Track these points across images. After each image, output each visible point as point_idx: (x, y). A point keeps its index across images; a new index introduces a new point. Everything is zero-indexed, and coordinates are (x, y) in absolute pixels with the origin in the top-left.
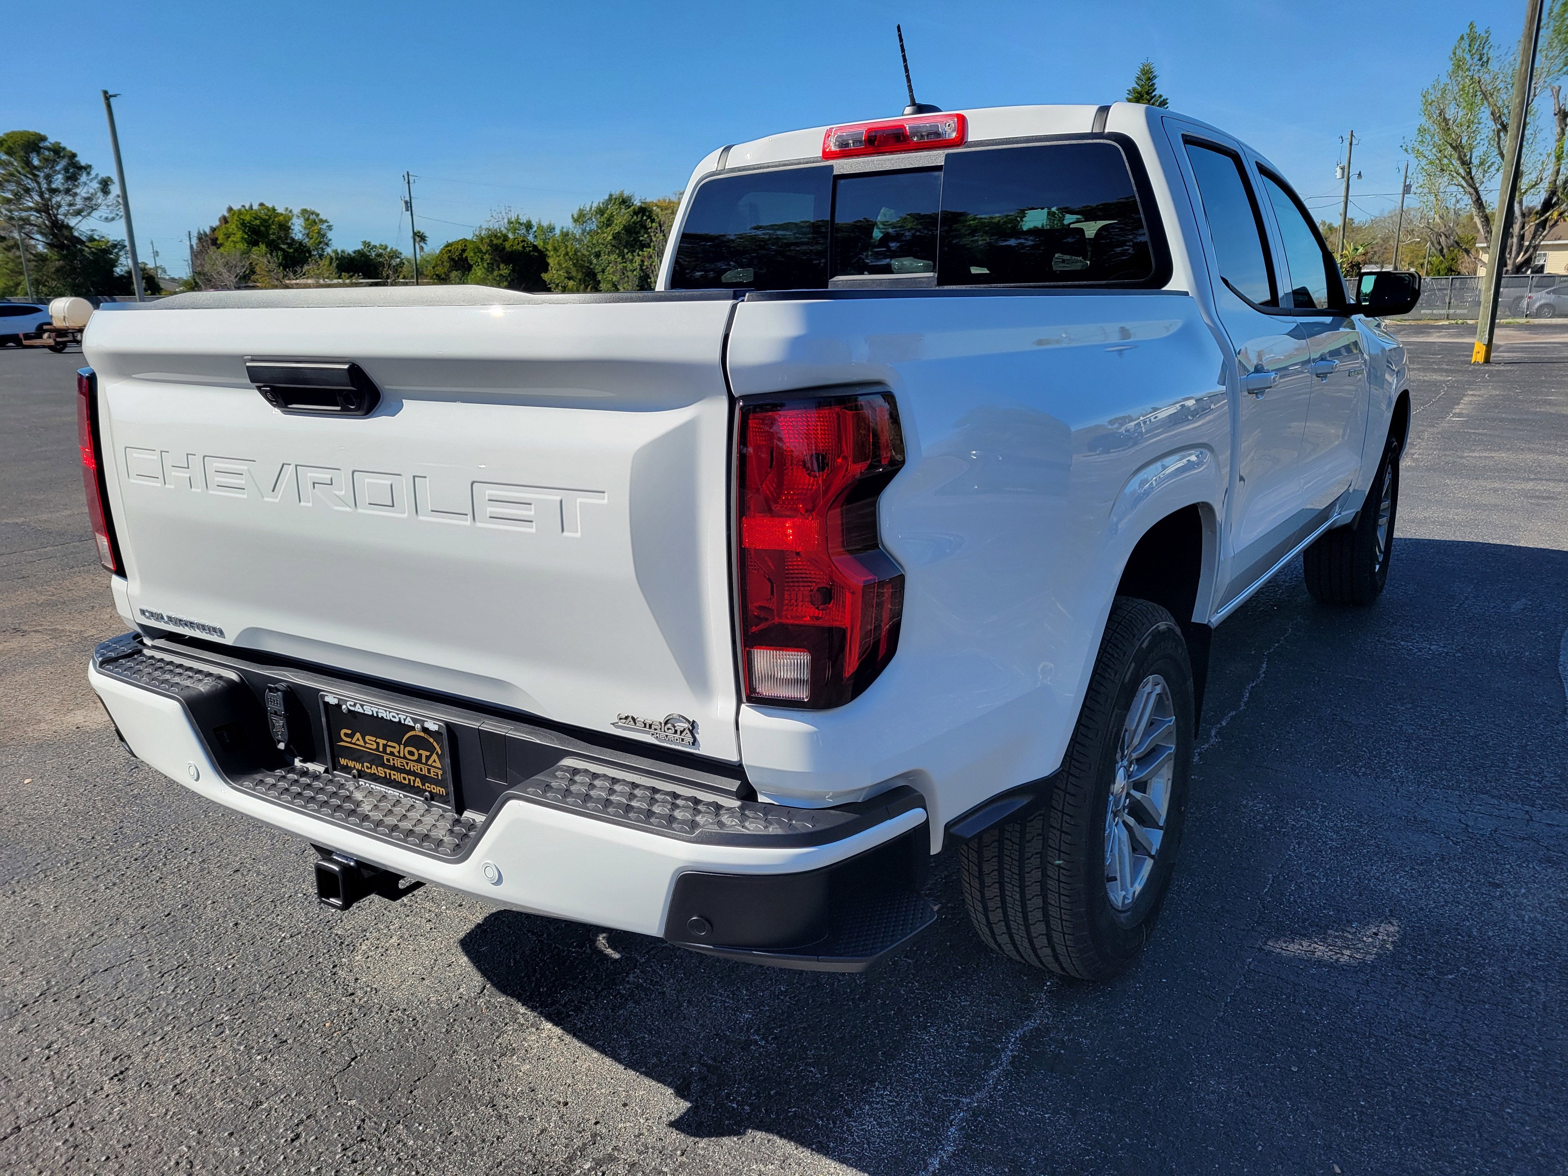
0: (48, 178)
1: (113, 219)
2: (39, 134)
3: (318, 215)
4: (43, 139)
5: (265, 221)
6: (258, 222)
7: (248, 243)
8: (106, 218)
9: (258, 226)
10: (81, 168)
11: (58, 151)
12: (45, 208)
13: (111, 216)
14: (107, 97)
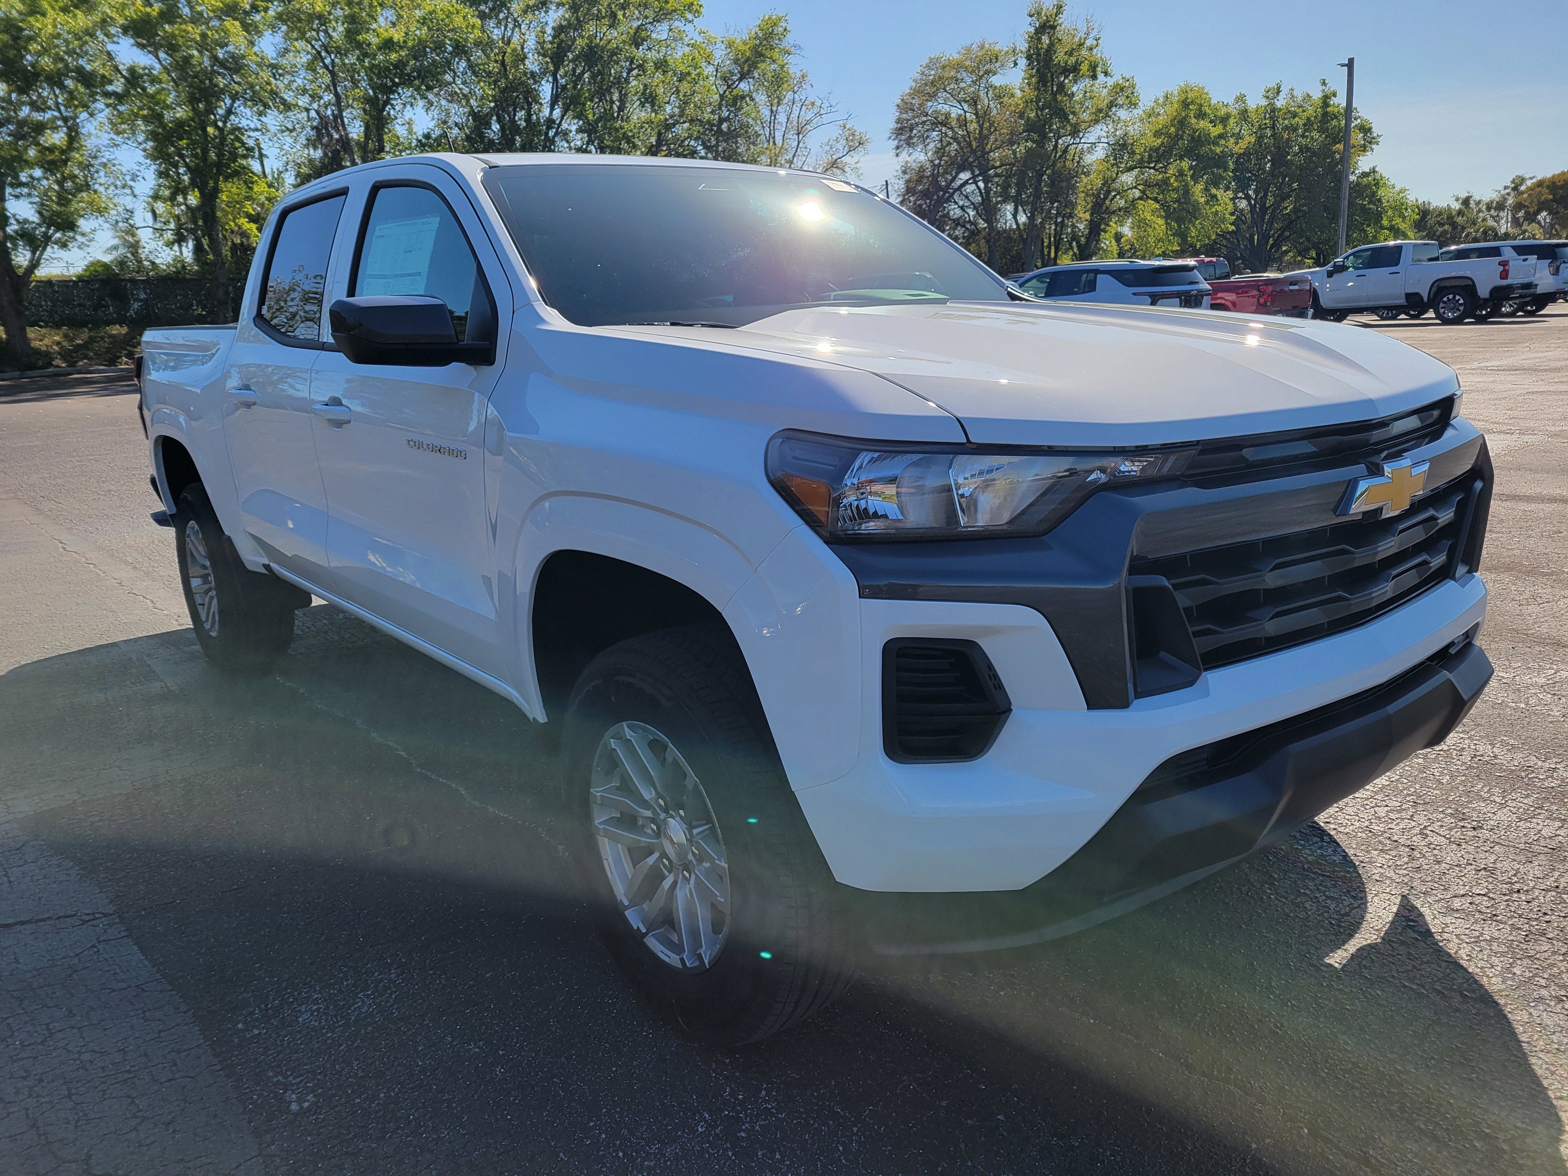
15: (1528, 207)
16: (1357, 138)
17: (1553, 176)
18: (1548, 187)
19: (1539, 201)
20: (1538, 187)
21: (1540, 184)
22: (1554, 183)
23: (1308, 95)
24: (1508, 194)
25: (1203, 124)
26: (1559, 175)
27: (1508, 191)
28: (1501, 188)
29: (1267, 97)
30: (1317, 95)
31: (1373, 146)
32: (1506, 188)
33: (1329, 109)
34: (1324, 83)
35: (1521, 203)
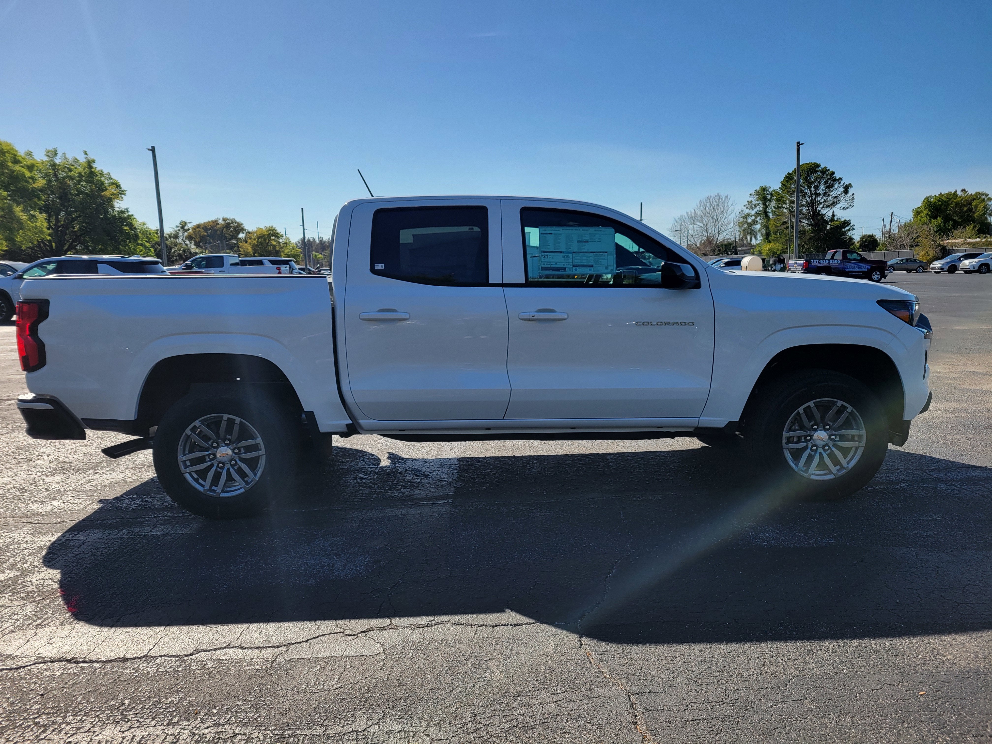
0: (816, 188)
1: (848, 208)
2: (817, 164)
3: (987, 195)
4: (818, 166)
5: (945, 202)
6: (940, 203)
7: (930, 217)
8: (844, 208)
9: (941, 206)
10: (835, 180)
11: (824, 171)
12: (812, 204)
13: (846, 206)
14: (799, 144)
15: (195, 238)
16: (112, 190)
17: (205, 223)
18: (203, 228)
19: (200, 235)
20: (198, 228)
21: (198, 226)
22: (206, 227)
23: (76, 159)
24: (179, 230)
25: (17, 168)
26: (207, 223)
27: (179, 228)
28: (175, 227)
29: (48, 156)
30: (82, 159)
31: (123, 196)
32: (177, 227)
33: (92, 170)
34: (86, 153)
35: (190, 236)
